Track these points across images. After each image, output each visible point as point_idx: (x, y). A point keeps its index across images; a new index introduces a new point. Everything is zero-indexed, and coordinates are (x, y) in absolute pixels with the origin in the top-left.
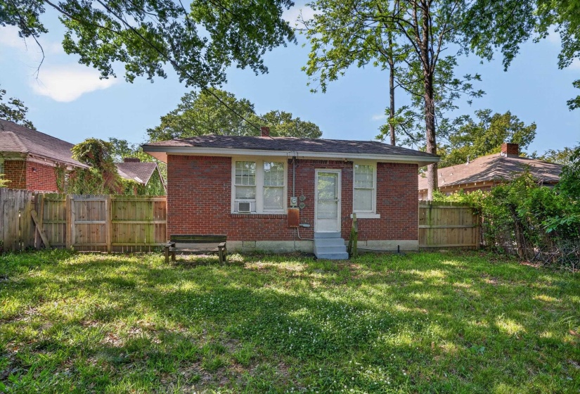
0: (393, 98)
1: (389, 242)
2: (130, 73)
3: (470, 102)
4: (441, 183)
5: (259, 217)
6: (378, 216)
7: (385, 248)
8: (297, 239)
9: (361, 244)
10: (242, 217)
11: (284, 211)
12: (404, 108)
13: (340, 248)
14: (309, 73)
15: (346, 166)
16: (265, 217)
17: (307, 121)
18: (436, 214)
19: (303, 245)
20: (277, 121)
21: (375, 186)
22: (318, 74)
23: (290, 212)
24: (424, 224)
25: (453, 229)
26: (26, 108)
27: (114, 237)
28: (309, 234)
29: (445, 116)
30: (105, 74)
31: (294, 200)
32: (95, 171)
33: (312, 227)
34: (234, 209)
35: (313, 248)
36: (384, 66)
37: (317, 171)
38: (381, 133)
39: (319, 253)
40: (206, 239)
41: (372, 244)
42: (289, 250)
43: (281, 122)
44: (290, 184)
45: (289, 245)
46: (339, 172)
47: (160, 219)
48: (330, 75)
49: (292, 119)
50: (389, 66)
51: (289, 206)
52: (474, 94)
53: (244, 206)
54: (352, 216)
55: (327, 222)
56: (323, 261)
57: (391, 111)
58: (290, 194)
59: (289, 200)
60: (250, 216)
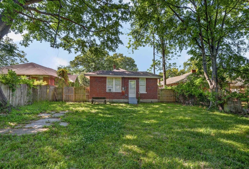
0: (154, 56)
1: (149, 100)
2: (76, 51)
3: (177, 58)
4: (167, 83)
5: (114, 93)
6: (146, 93)
7: (148, 101)
8: (124, 99)
9: (141, 100)
10: (109, 93)
11: (121, 91)
12: (157, 60)
13: (135, 101)
14: (128, 48)
15: (137, 79)
16: (115, 93)
17: (129, 57)
18: (163, 92)
19: (126, 100)
20: (117, 57)
21: (145, 85)
22: (131, 48)
23: (122, 92)
24: (159, 95)
25: (168, 96)
26: (26, 54)
27: (75, 98)
28: (127, 97)
29: (169, 63)
30: (70, 53)
31: (123, 88)
32: (63, 79)
33: (128, 96)
34: (107, 91)
35: (128, 101)
36: (152, 46)
37: (129, 80)
38: (151, 67)
39: (129, 102)
40: (101, 98)
41: (145, 100)
42: (122, 102)
43: (119, 57)
44: (122, 84)
45: (122, 100)
46: (135, 81)
47: (87, 93)
48: (135, 48)
49: (123, 56)
50: (153, 47)
51: (122, 90)
52: (178, 56)
53: (110, 90)
54: (139, 93)
55: (132, 94)
56: (130, 104)
57: (154, 60)
58: (122, 87)
59: (122, 88)
60: (111, 93)
